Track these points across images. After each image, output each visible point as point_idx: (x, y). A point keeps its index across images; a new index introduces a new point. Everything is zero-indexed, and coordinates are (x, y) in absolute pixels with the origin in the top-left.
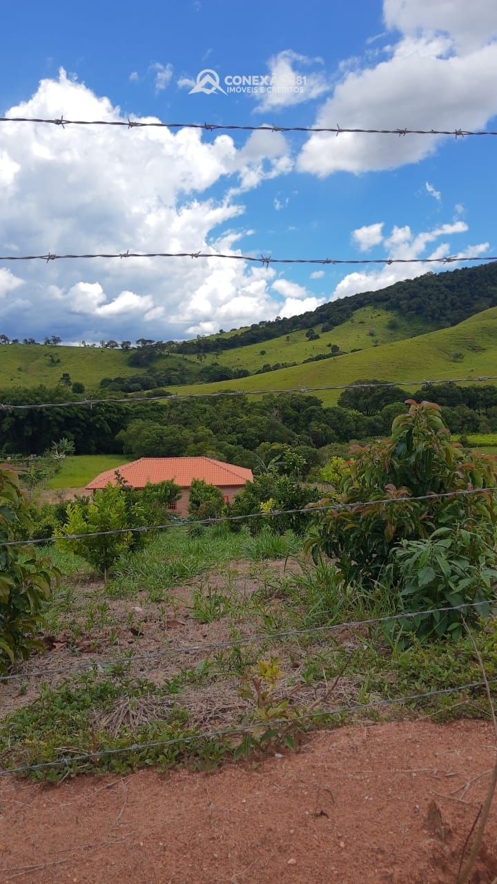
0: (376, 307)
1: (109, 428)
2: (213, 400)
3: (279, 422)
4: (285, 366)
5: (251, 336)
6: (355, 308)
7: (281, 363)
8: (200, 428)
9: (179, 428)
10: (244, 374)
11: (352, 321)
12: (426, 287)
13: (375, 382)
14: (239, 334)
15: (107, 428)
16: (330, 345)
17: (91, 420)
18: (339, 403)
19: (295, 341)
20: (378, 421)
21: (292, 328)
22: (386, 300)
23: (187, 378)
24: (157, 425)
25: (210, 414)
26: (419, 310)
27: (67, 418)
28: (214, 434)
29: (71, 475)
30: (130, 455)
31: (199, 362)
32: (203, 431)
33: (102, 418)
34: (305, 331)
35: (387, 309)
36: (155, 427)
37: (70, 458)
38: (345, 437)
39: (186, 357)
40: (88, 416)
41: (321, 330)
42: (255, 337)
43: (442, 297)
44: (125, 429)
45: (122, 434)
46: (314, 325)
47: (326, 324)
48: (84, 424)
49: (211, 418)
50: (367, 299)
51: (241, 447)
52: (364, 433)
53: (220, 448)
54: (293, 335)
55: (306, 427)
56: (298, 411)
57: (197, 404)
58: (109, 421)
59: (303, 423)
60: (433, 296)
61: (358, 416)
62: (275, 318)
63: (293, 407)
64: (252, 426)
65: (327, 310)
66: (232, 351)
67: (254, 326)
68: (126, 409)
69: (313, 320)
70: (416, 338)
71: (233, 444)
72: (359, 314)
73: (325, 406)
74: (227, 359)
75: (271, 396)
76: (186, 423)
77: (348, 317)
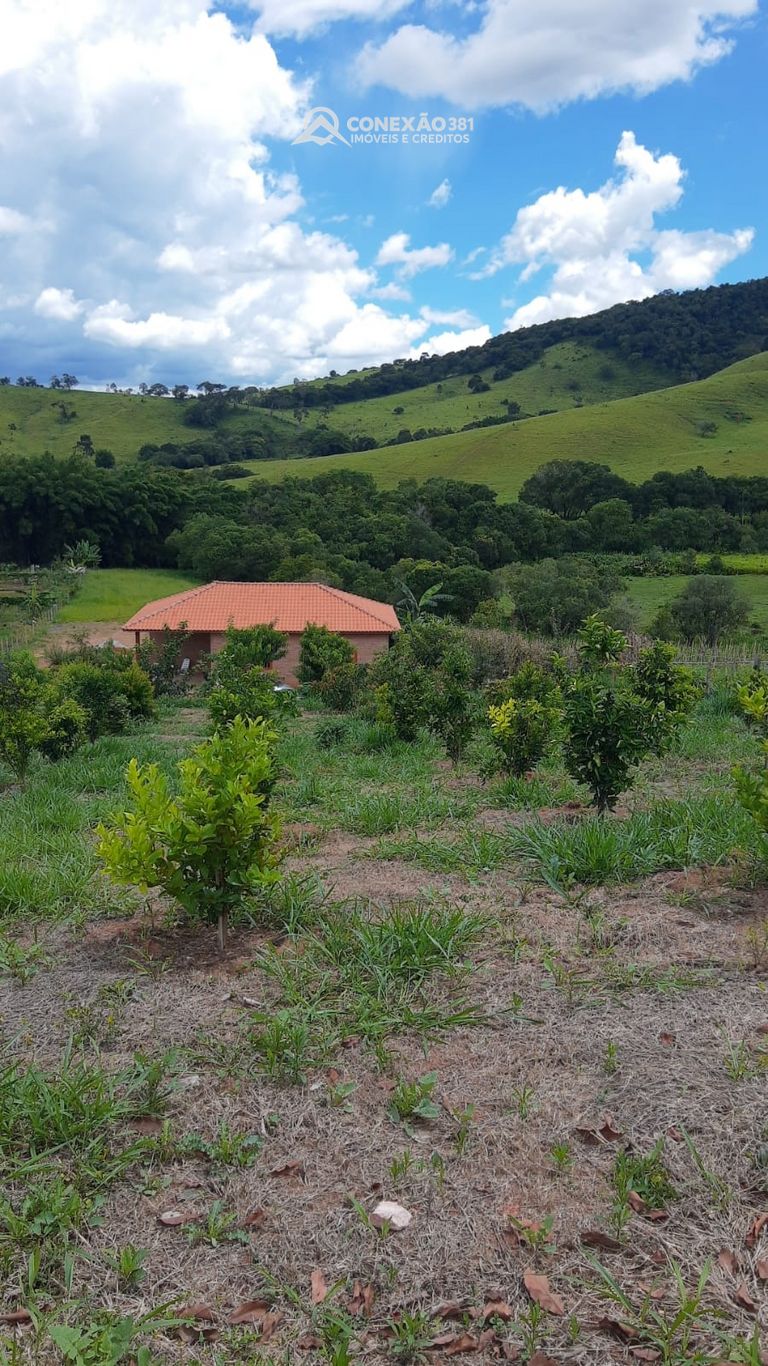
0: (580, 343)
1: (156, 527)
2: (322, 485)
3: (427, 524)
4: (434, 433)
5: (381, 383)
6: (548, 344)
7: (426, 428)
8: (301, 531)
9: (268, 530)
10: (368, 444)
11: (543, 365)
12: (661, 314)
13: (580, 464)
14: (362, 379)
15: (152, 526)
16: (505, 402)
17: (126, 512)
18: (521, 498)
19: (451, 394)
20: (582, 527)
21: (446, 373)
22: (597, 333)
23: (277, 449)
24: (232, 525)
25: (317, 509)
26: (649, 350)
27: (89, 509)
28: (324, 542)
29: (96, 601)
30: (189, 571)
31: (297, 422)
32: (306, 536)
33: (145, 510)
34: (468, 378)
35: (599, 346)
36: (228, 527)
37: (93, 572)
38: (532, 552)
39: (277, 413)
40: (122, 507)
41: (492, 376)
42: (387, 384)
43: (686, 331)
44: (181, 528)
45: (175, 536)
46: (482, 368)
47: (502, 367)
48: (115, 519)
49: (318, 515)
50: (567, 329)
51: (366, 564)
52: (559, 546)
53: (332, 565)
54: (448, 384)
55: (469, 535)
56: (457, 508)
57: (296, 493)
58: (154, 514)
59: (463, 529)
60: (671, 329)
61: (551, 520)
62: (421, 355)
63: (450, 501)
64: (383, 529)
65: (503, 346)
66: (350, 406)
67: (386, 368)
68: (182, 496)
69: (480, 359)
70: (644, 396)
71: (352, 559)
72: (555, 354)
73: (500, 501)
74: (343, 419)
75: (412, 482)
76: (279, 522)
77: (537, 357)
